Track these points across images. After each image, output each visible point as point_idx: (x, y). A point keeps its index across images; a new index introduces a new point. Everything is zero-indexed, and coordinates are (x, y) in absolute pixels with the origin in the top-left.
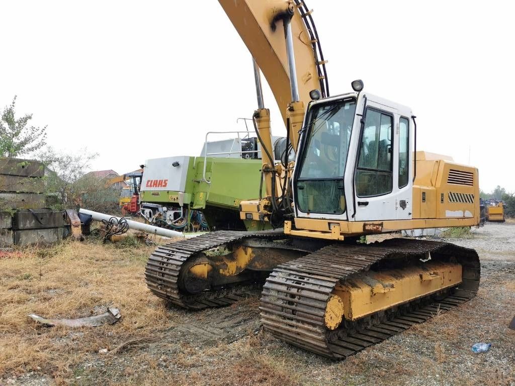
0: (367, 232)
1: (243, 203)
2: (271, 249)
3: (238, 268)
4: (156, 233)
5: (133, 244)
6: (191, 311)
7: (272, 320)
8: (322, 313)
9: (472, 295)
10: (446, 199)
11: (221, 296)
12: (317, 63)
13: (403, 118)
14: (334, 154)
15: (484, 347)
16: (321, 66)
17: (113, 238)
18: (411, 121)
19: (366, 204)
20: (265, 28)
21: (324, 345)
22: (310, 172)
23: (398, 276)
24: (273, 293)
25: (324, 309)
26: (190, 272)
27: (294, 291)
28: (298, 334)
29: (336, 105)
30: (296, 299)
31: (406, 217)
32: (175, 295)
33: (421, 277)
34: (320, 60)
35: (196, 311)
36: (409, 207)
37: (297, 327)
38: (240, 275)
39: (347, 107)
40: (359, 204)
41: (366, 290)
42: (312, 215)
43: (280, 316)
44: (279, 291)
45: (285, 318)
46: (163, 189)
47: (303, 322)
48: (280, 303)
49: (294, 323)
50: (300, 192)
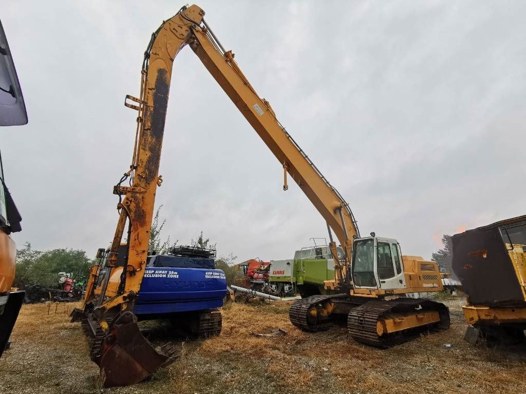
0: (387, 295)
1: (325, 281)
2: (342, 303)
3: (328, 313)
4: (269, 298)
5: (260, 304)
6: (312, 332)
7: (354, 332)
8: (375, 327)
9: (447, 327)
10: (422, 278)
11: (322, 326)
12: (353, 222)
13: (393, 244)
14: (365, 259)
15: (449, 345)
16: (355, 223)
17: (249, 300)
18: (397, 245)
19: (384, 282)
20: (332, 213)
21: (378, 341)
22: (358, 269)
23: (405, 316)
24: (353, 320)
25: (376, 326)
26: (310, 313)
27: (362, 319)
28: (366, 337)
29: (365, 242)
30: (363, 322)
31: (403, 287)
32: (305, 324)
33: (417, 316)
34: (354, 221)
35: (315, 332)
36: (404, 282)
37: (365, 334)
38: (329, 316)
39: (370, 242)
40: (382, 282)
41: (391, 320)
42: (361, 287)
43: (357, 329)
44: (355, 319)
45: (360, 330)
46: (282, 275)
47: (368, 331)
48: (356, 324)
49: (364, 332)
50: (355, 277)
